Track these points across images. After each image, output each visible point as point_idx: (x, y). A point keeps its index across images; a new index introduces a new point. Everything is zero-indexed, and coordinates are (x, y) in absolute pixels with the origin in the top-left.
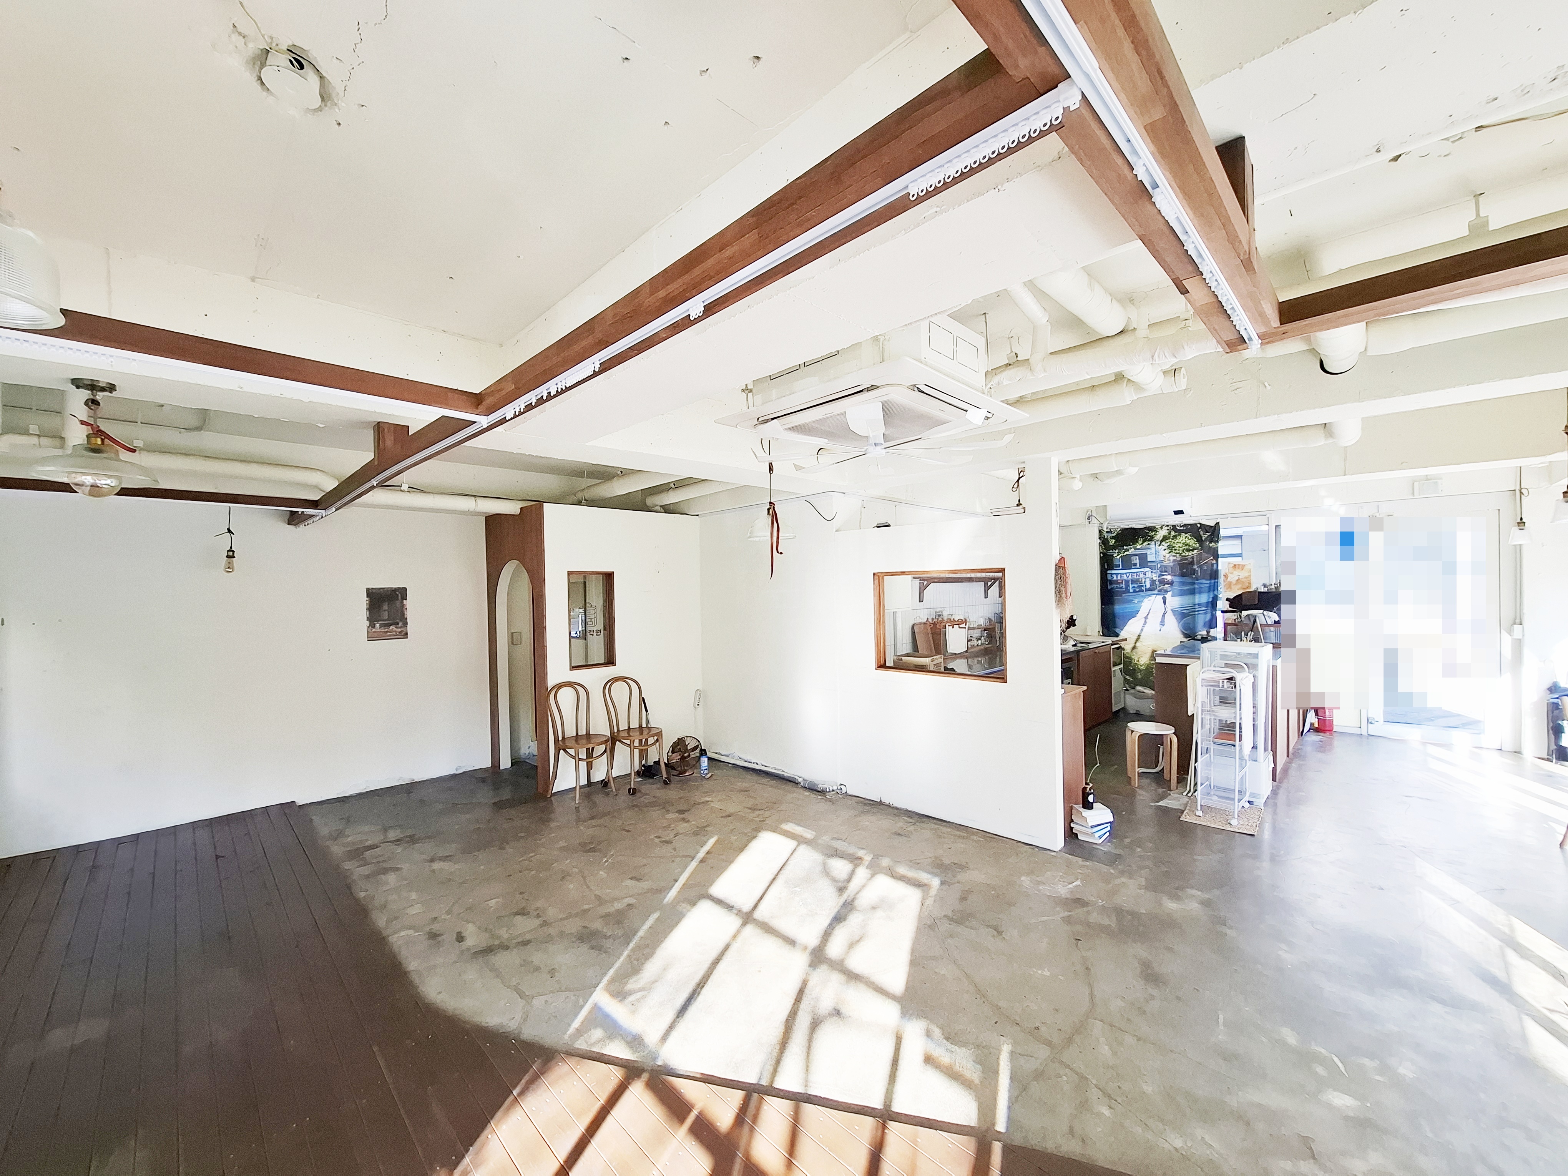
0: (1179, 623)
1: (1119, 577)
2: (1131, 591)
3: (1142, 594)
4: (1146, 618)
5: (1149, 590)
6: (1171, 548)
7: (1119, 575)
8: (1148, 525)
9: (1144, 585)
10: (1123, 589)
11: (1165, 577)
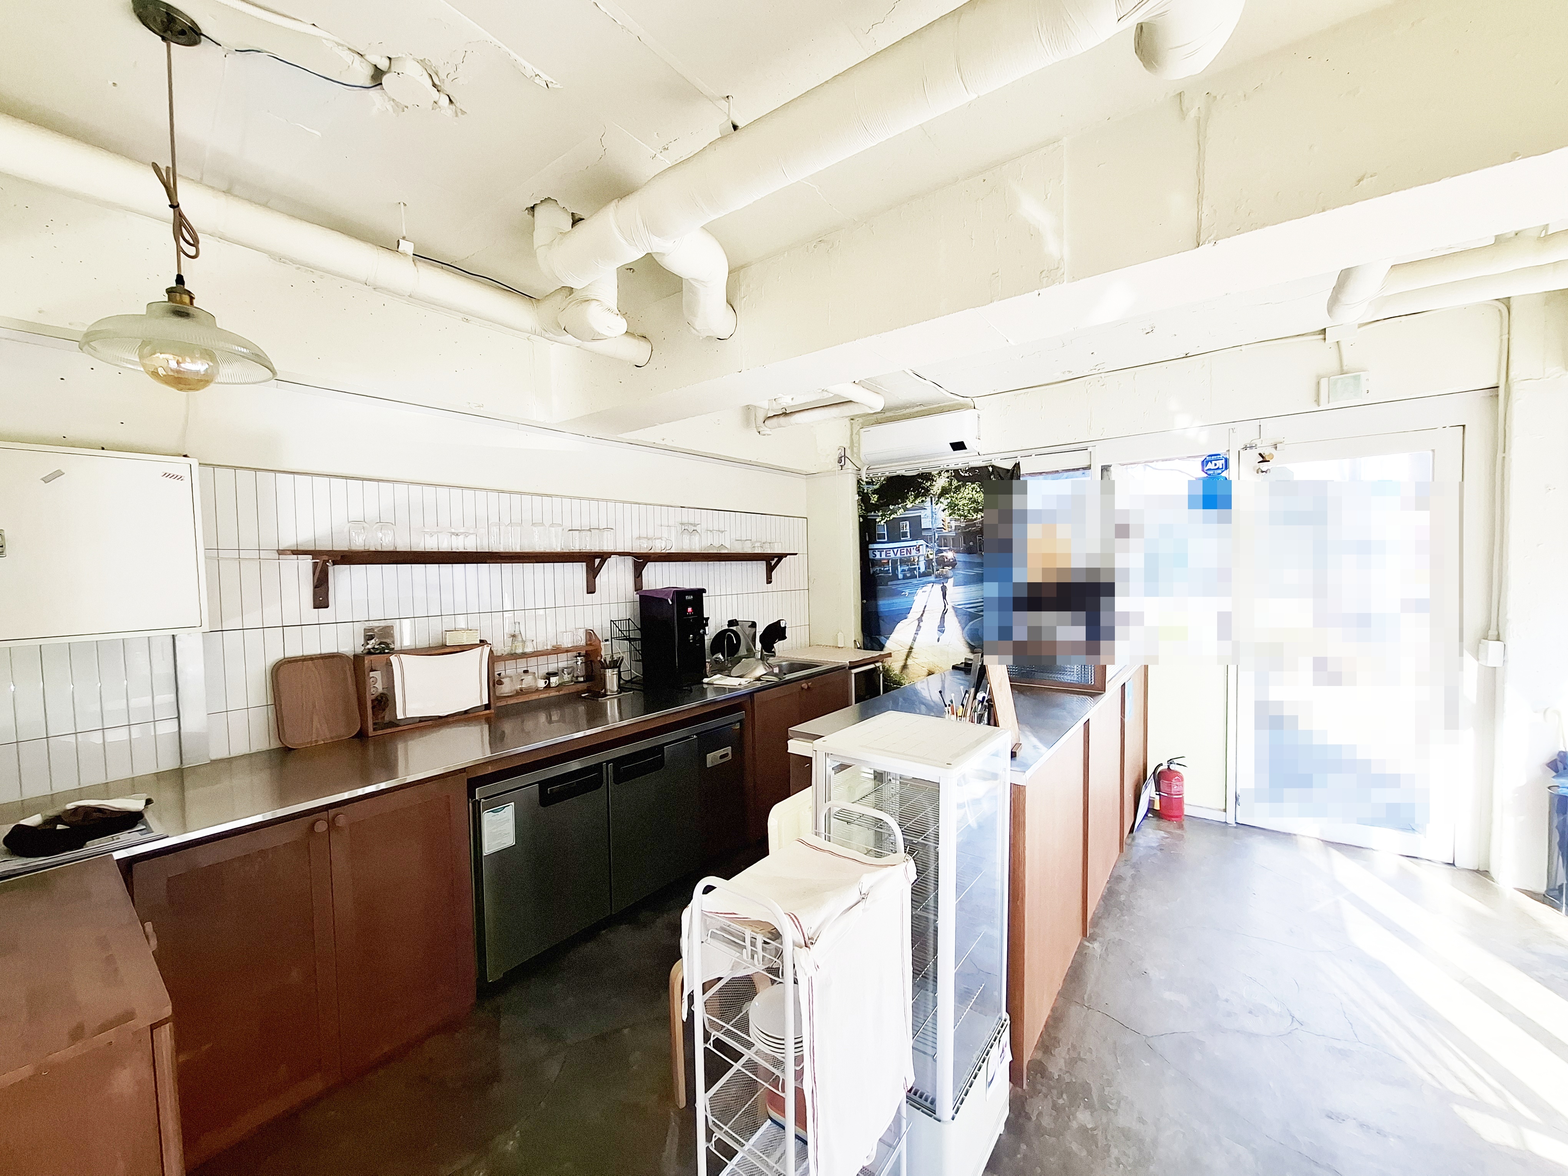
0: (963, 629)
1: (883, 556)
2: (900, 576)
3: (914, 581)
4: (920, 620)
6: (953, 507)
7: (883, 550)
8: (921, 471)
9: (917, 567)
10: (890, 573)
11: (944, 554)
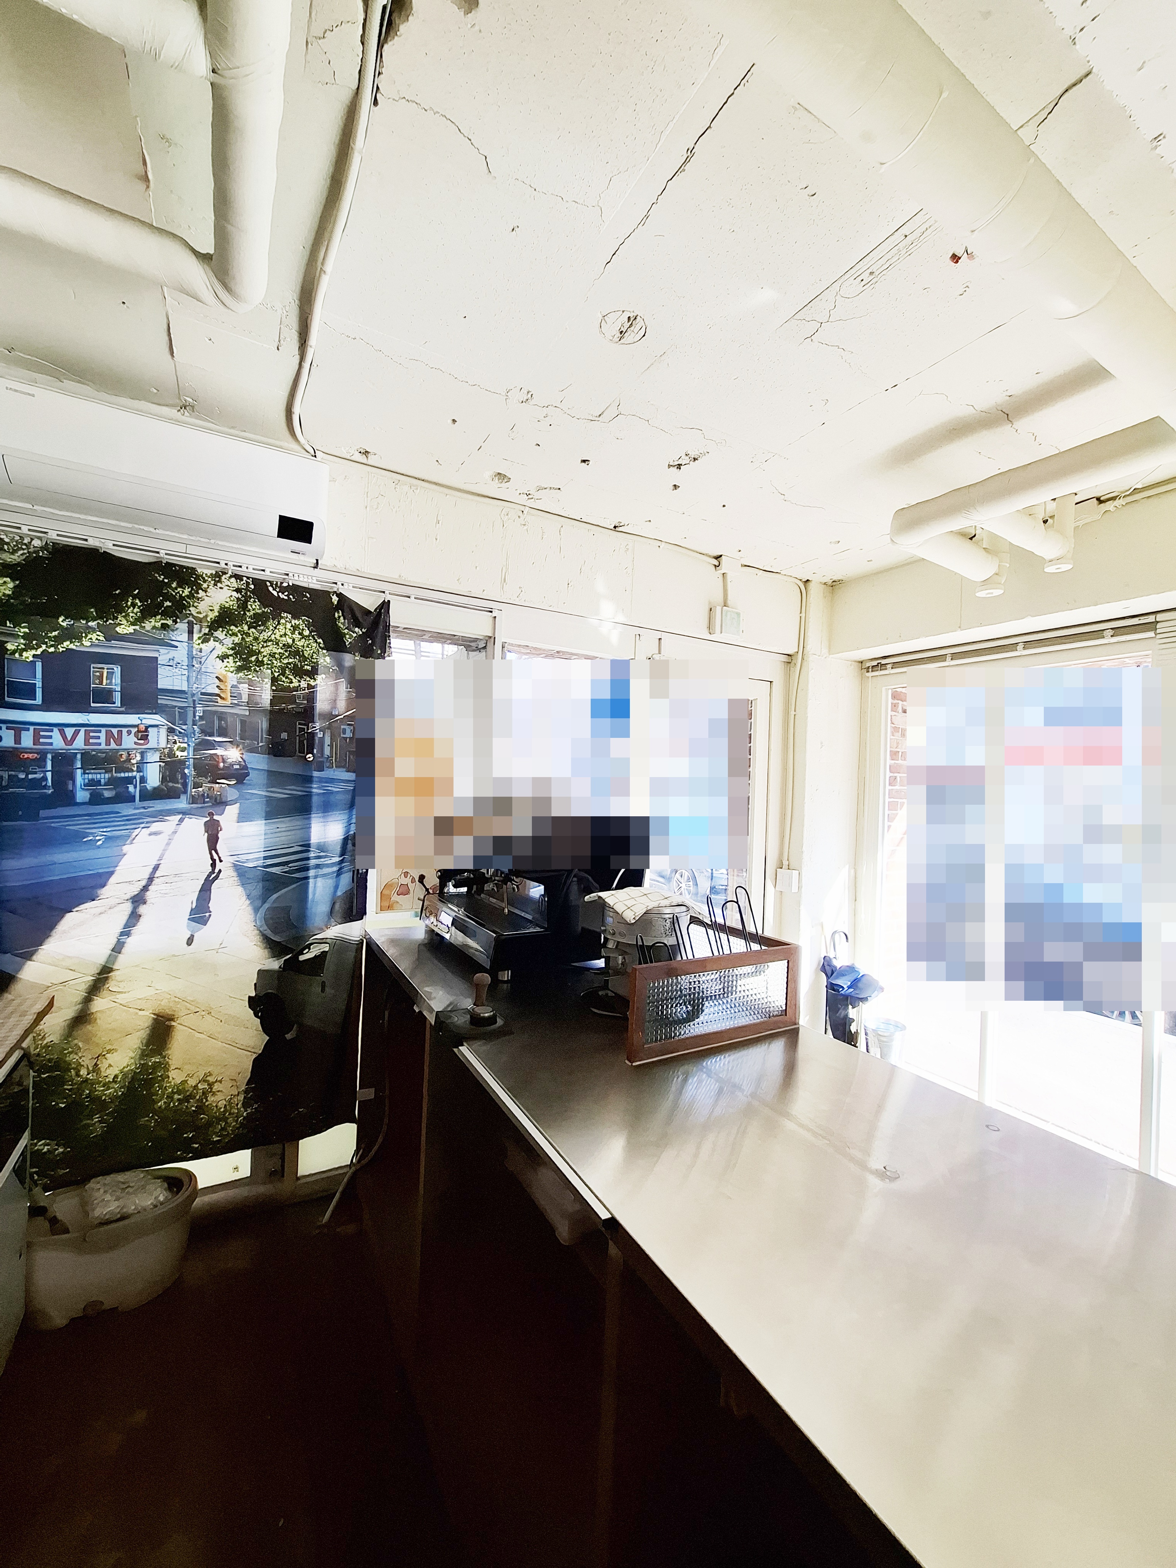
0: (256, 910)
4: (138, 900)
7: (29, 726)
8: (164, 557)
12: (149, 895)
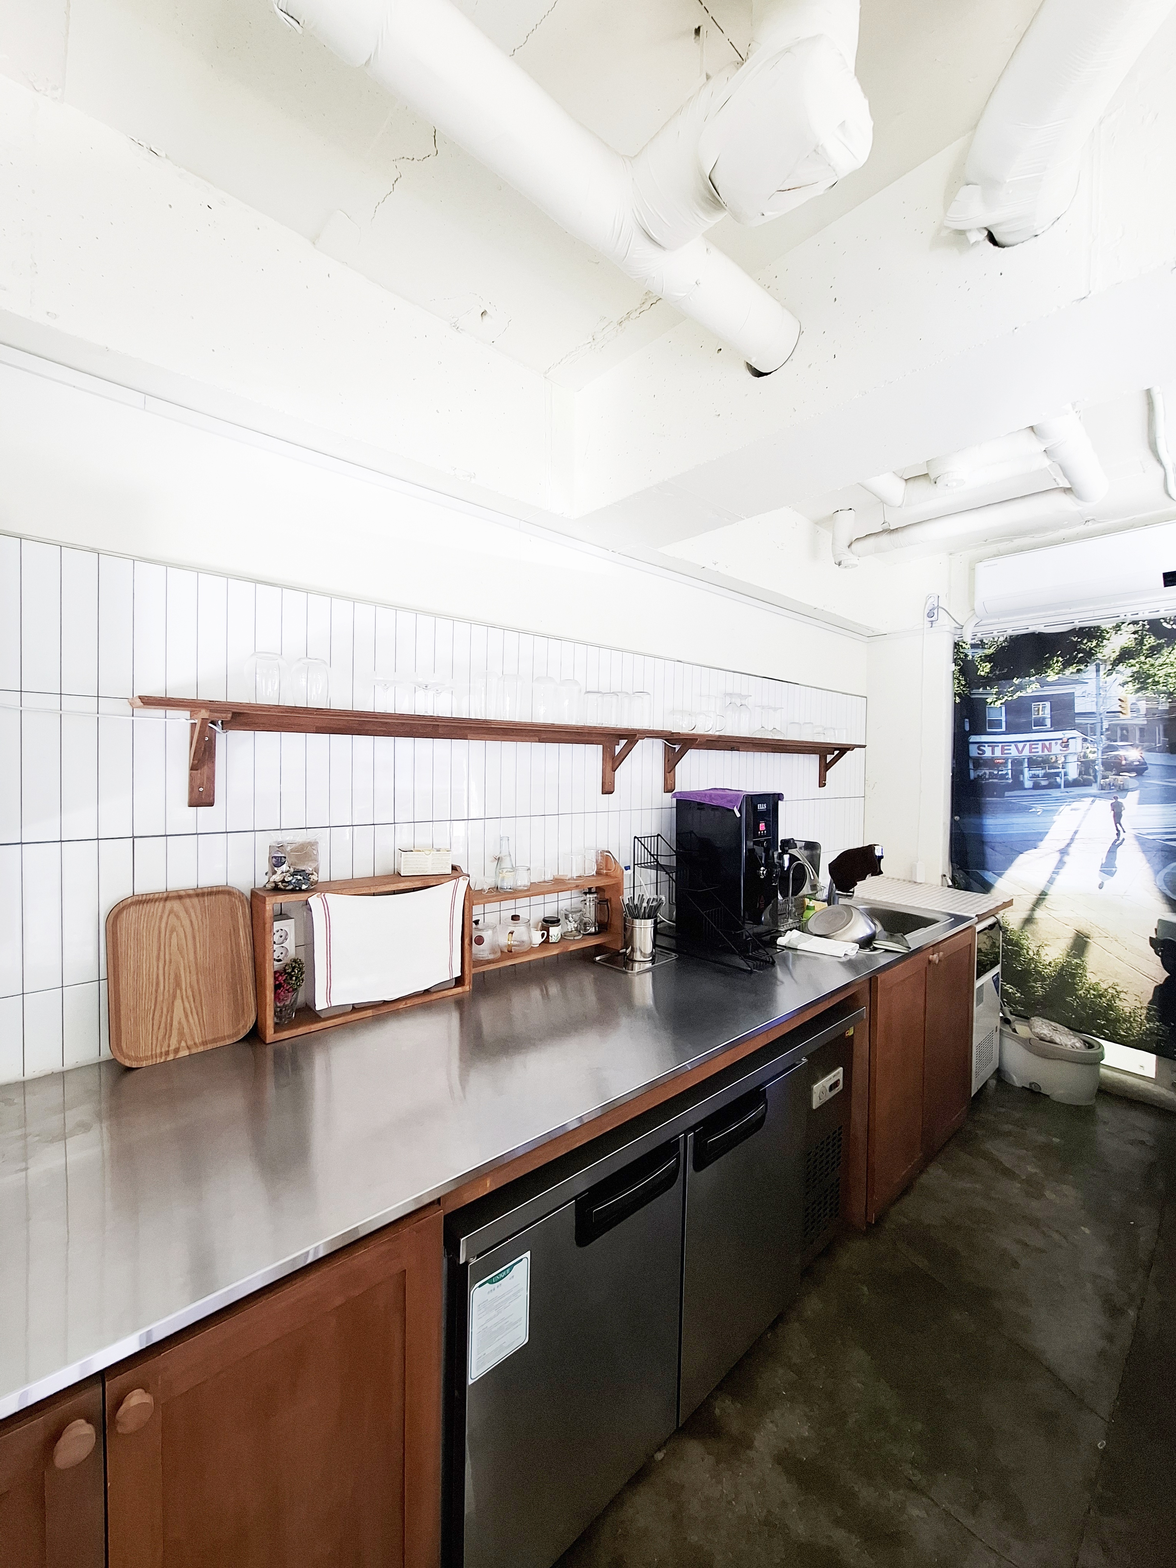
0: (1157, 872)
1: (999, 752)
2: (1028, 784)
3: (1055, 793)
4: (1064, 852)
5: (1075, 784)
6: (1142, 680)
7: (1000, 745)
8: (1078, 625)
9: (1063, 771)
10: (1007, 779)
11: (1121, 752)
12: (1071, 850)
